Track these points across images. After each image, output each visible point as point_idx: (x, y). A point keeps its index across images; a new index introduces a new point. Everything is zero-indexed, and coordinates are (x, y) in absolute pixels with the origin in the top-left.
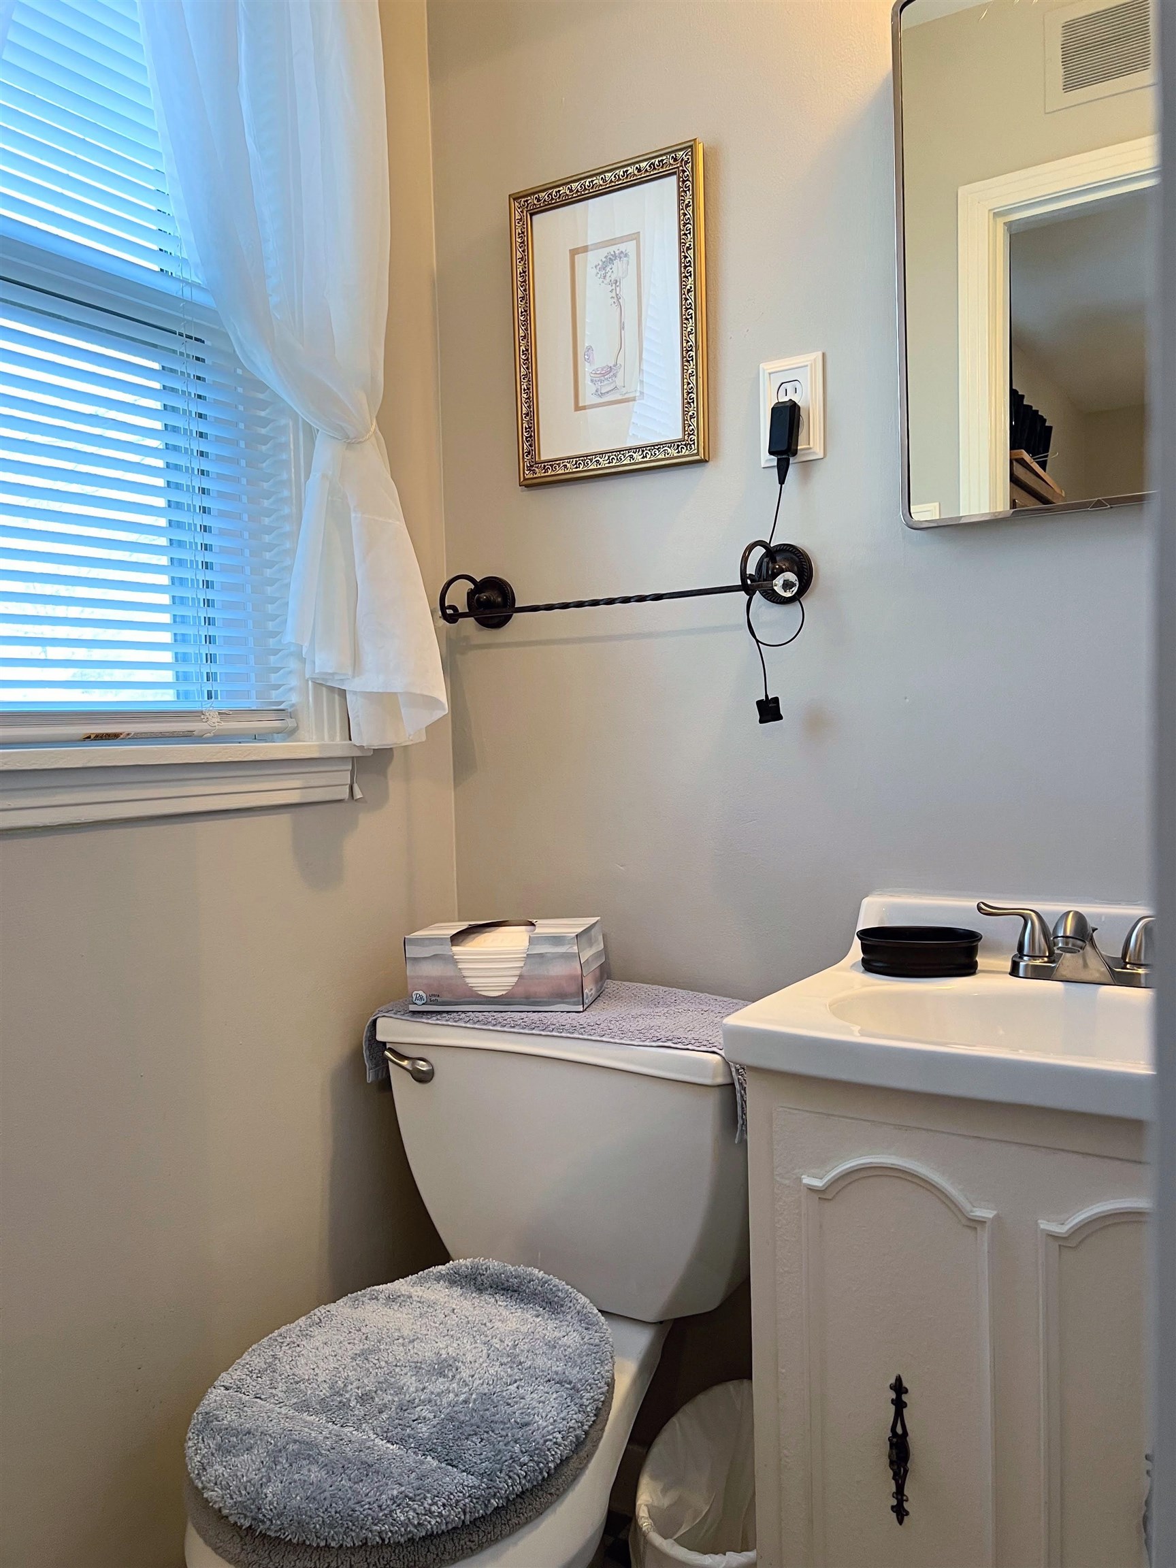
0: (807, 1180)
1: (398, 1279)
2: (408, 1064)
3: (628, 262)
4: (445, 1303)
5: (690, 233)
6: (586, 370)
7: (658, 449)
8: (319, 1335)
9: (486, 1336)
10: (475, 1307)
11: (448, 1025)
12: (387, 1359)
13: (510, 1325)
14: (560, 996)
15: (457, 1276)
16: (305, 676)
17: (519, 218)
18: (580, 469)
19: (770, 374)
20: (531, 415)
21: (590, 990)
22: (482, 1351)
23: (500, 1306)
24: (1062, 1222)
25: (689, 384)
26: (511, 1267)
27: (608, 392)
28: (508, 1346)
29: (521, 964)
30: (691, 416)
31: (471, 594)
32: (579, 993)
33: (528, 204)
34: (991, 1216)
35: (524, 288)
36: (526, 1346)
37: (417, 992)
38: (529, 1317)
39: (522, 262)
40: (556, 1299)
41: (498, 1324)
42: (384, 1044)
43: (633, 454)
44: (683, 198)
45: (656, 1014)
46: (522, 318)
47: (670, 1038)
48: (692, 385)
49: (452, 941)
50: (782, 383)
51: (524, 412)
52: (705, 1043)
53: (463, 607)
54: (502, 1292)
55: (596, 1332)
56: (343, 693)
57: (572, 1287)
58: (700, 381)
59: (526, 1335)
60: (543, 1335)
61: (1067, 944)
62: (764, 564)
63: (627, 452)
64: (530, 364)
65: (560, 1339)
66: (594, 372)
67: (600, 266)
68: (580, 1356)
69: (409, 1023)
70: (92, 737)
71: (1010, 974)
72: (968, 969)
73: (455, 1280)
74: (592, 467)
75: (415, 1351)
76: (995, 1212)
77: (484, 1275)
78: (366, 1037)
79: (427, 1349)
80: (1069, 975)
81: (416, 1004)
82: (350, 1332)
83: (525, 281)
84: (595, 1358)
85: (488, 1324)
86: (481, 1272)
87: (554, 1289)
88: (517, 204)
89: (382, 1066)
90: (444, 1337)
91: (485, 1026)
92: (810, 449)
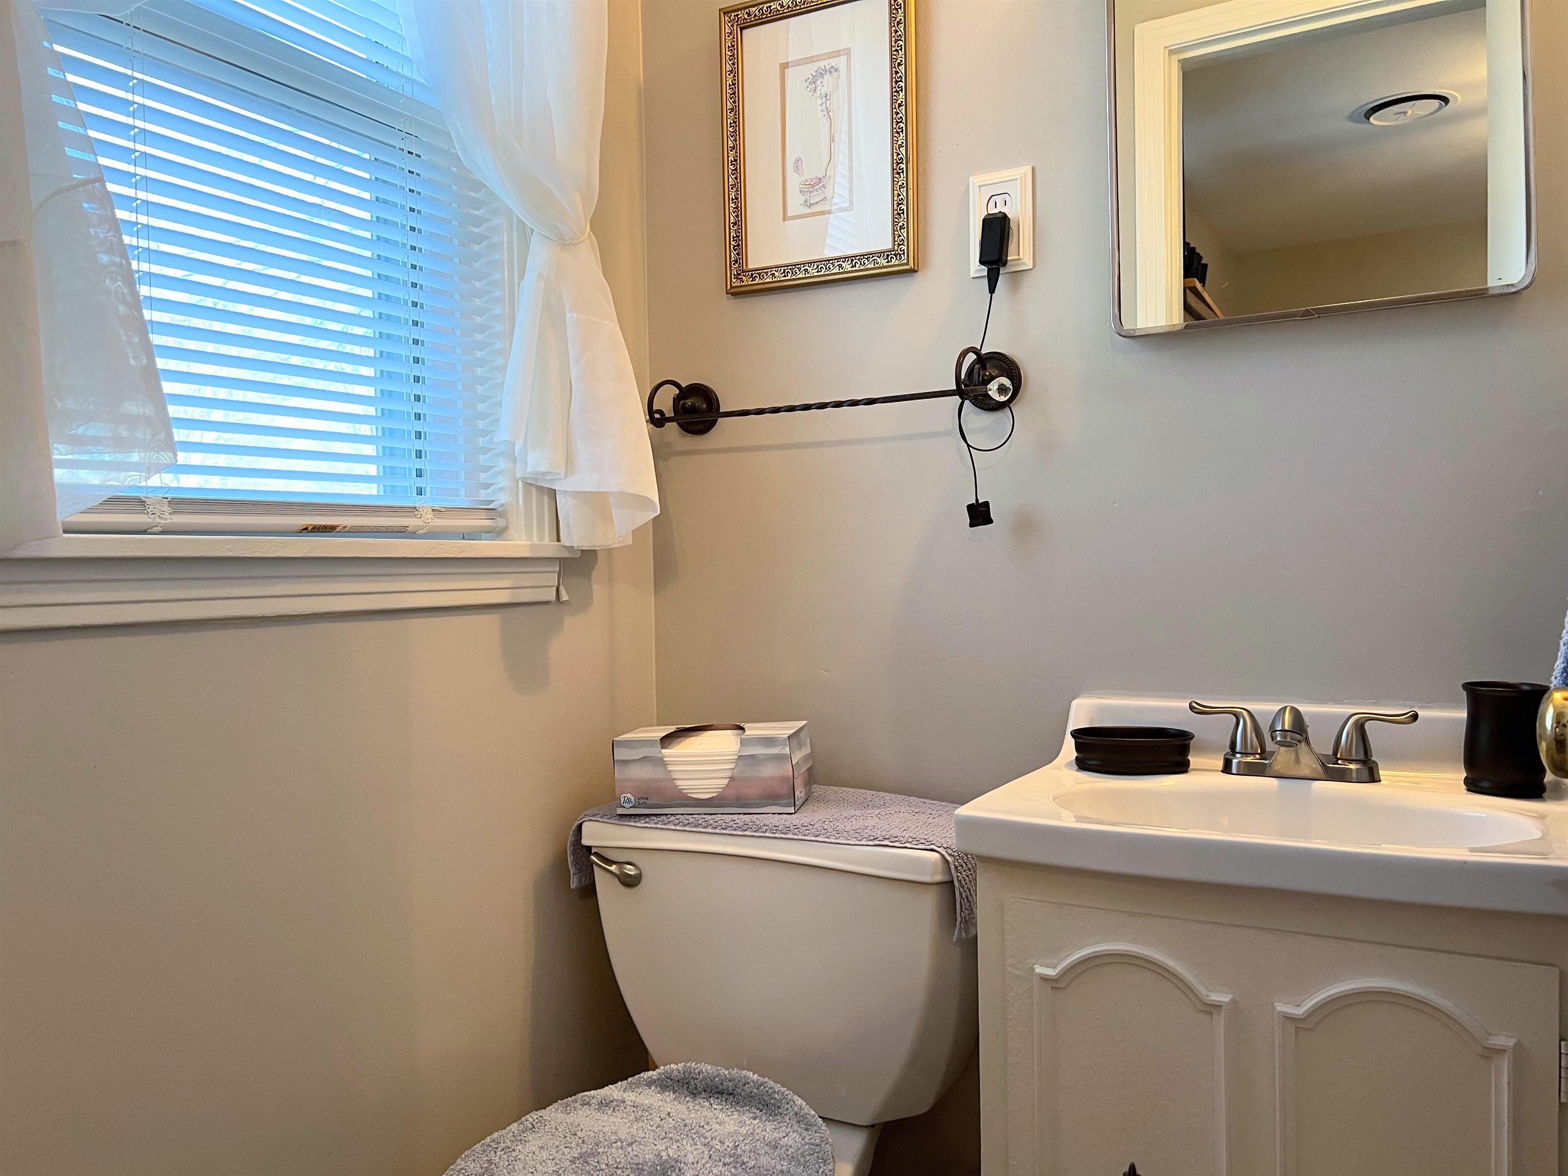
0: (1039, 970)
1: (607, 1086)
2: (616, 868)
3: (839, 75)
4: (660, 1107)
5: (901, 49)
6: (794, 181)
7: (867, 259)
8: (533, 1142)
9: (705, 1138)
10: (690, 1111)
11: (657, 828)
12: (606, 1162)
13: (728, 1127)
14: (771, 798)
15: (669, 1080)
16: (515, 477)
17: (729, 31)
18: (788, 278)
19: (980, 187)
20: (739, 223)
21: (800, 793)
22: (703, 1152)
23: (715, 1109)
24: (1298, 1004)
25: (899, 195)
26: (724, 1071)
27: (816, 203)
28: (728, 1147)
29: (732, 766)
30: (900, 226)
31: (677, 400)
32: (790, 794)
33: (738, 19)
34: (1227, 1000)
35: (733, 100)
36: (747, 1147)
37: (624, 795)
38: (747, 1119)
39: (732, 75)
40: (772, 1101)
41: (717, 1127)
42: (589, 848)
43: (842, 263)
44: (894, 16)
45: (868, 815)
46: (731, 129)
47: (887, 837)
48: (902, 197)
49: (661, 742)
50: (992, 196)
51: (731, 222)
52: (923, 841)
53: (669, 413)
54: (716, 1096)
55: (815, 1132)
56: (553, 493)
57: (788, 1090)
58: (911, 192)
59: (746, 1136)
60: (763, 1137)
61: (1285, 737)
62: (976, 371)
63: (836, 261)
64: (738, 175)
65: (780, 1139)
66: (803, 183)
67: (810, 80)
68: (802, 1155)
69: (616, 827)
70: (309, 529)
71: (1222, 771)
72: (1182, 767)
73: (667, 1084)
74: (800, 276)
75: (635, 1153)
76: (1231, 996)
77: (697, 1079)
78: (571, 841)
79: (647, 1151)
80: (1283, 772)
81: (624, 807)
82: (565, 1137)
83: (734, 93)
84: (818, 1157)
85: (706, 1127)
86: (694, 1076)
87: (770, 1091)
88: (727, 18)
89: (587, 870)
90: (662, 1139)
91: (697, 828)
92: (1020, 259)
